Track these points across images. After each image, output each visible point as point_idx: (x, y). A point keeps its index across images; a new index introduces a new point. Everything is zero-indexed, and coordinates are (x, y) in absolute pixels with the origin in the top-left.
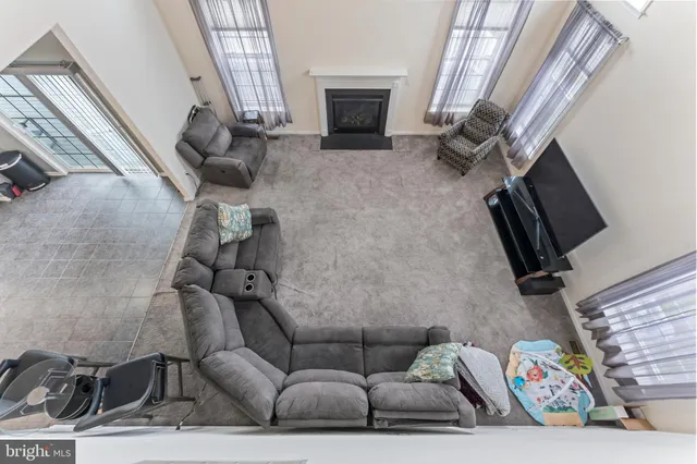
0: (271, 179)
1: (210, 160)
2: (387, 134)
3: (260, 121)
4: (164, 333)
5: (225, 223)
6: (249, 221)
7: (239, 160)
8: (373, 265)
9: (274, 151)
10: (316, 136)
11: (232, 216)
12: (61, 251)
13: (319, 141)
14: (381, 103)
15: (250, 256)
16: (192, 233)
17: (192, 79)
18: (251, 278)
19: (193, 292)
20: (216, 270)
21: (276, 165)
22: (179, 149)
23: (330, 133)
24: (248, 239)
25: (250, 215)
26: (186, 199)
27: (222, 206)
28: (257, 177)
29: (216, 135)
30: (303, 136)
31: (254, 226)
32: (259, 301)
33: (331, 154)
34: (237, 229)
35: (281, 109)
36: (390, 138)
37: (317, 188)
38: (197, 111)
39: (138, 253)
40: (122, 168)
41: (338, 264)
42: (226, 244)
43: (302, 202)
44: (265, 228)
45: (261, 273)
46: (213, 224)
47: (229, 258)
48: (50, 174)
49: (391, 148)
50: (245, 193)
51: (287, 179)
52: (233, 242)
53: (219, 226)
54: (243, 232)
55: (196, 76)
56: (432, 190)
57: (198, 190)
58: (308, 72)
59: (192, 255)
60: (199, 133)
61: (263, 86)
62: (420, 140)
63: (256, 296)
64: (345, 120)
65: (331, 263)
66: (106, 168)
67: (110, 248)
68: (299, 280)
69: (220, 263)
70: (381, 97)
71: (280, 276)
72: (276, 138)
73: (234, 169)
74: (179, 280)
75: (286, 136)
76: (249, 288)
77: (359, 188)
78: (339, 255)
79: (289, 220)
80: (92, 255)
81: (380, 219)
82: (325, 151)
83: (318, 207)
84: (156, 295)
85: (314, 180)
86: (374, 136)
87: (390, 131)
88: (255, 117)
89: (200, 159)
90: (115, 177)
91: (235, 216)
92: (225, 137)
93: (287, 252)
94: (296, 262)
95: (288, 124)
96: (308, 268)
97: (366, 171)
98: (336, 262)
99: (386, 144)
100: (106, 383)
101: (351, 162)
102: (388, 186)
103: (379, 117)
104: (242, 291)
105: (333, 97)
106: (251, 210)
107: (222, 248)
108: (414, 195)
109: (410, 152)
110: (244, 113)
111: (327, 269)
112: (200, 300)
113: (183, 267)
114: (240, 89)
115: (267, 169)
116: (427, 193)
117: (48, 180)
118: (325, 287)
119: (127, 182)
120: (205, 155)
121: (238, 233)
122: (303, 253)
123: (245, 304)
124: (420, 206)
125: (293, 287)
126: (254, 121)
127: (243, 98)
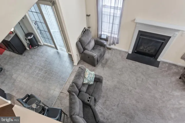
0: (103, 66)
1: (86, 51)
2: (158, 60)
3: (106, 40)
4: (61, 104)
5: (87, 76)
6: (94, 79)
7: (95, 54)
8: (132, 112)
9: (107, 54)
10: (126, 52)
11: (89, 74)
12: (39, 70)
13: (127, 54)
14: (163, 43)
15: (91, 90)
16: (76, 76)
17: (87, 16)
18: (90, 98)
19: (73, 95)
20: (80, 91)
21: (107, 60)
22: (77, 44)
23: (132, 52)
24: (91, 85)
25: (94, 76)
26: (74, 64)
27: (87, 69)
28: (99, 63)
29: (90, 42)
30: (120, 51)
31: (95, 81)
32: (90, 106)
33: (130, 62)
34: (89, 80)
35: (116, 36)
36: (159, 62)
37: (120, 75)
38: (85, 30)
39: (58, 78)
40: (58, 47)
41: (119, 106)
42: (85, 84)
43: (113, 78)
44: (98, 83)
45: (93, 98)
46: (83, 75)
47: (84, 89)
48: (39, 44)
49: (158, 66)
50: (94, 68)
51: (110, 67)
52: (87, 84)
53: (84, 77)
54: (91, 82)
55: (88, 14)
56: (170, 91)
57: (79, 62)
58: (135, 20)
59: (75, 83)
60: (85, 39)
61: (113, 24)
62: (174, 67)
63: (90, 104)
64: (141, 48)
65: (117, 104)
66: (54, 46)
67: (51, 73)
68: (104, 105)
69: (82, 89)
70: (164, 40)
71: (98, 102)
72: (110, 49)
73: (93, 57)
74: (70, 90)
75: (114, 49)
76: (88, 101)
77: (137, 80)
78: (120, 103)
79: (107, 83)
80: (47, 74)
81: (141, 95)
82: (127, 60)
83: (118, 82)
84: (61, 92)
85: (120, 71)
86: (152, 59)
87: (161, 58)
88: (105, 37)
89: (82, 50)
90: (55, 50)
91: (90, 75)
92: (92, 44)
93: (102, 94)
94: (104, 99)
95: (117, 44)
96: (108, 102)
97: (142, 74)
98: (118, 105)
99: (156, 64)
100: (48, 110)
101: (137, 68)
102: (150, 83)
103: (158, 50)
104: (86, 101)
105: (141, 35)
106: (95, 75)
107: (83, 84)
108: (160, 91)
109: (167, 71)
110: (101, 35)
111: (115, 106)
112: (75, 98)
113: (72, 86)
114: (103, 23)
115: (104, 61)
116: (167, 92)
117: (38, 45)
118: (112, 112)
119: (58, 53)
120: (85, 49)
121: (89, 81)
122: (107, 97)
123: (86, 105)
124: (161, 96)
125: (101, 107)
126: (104, 39)
127: (103, 28)
